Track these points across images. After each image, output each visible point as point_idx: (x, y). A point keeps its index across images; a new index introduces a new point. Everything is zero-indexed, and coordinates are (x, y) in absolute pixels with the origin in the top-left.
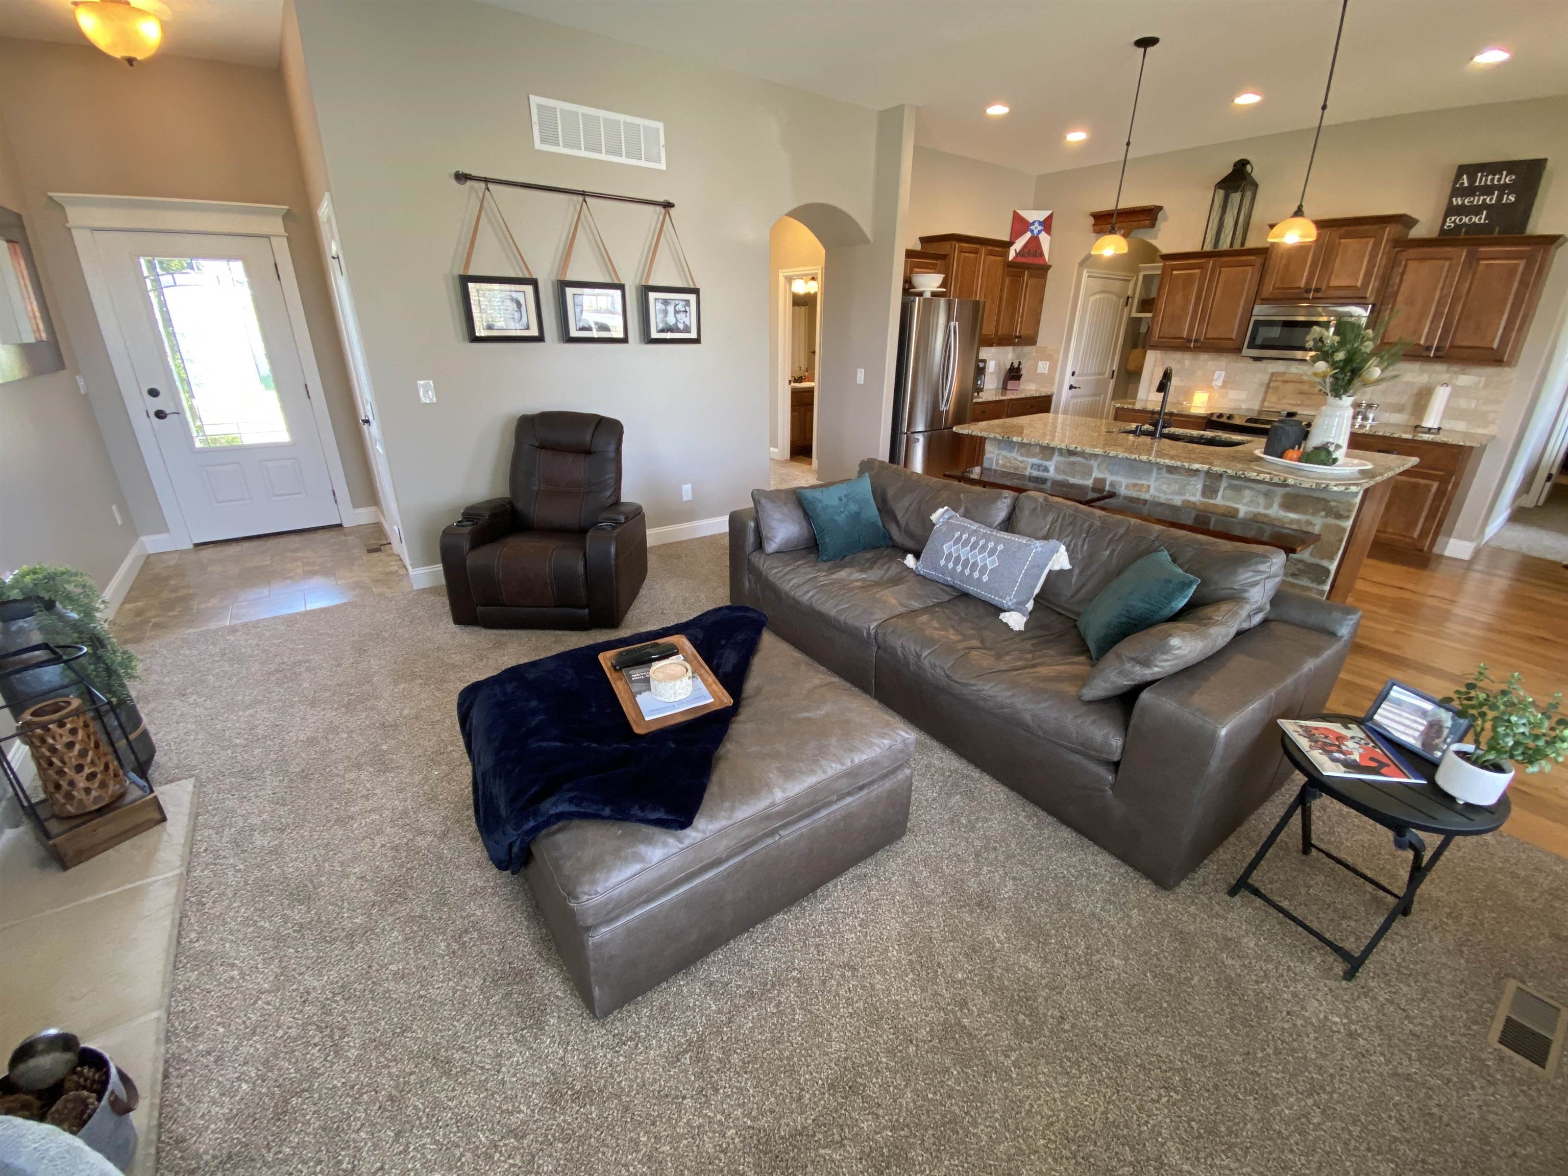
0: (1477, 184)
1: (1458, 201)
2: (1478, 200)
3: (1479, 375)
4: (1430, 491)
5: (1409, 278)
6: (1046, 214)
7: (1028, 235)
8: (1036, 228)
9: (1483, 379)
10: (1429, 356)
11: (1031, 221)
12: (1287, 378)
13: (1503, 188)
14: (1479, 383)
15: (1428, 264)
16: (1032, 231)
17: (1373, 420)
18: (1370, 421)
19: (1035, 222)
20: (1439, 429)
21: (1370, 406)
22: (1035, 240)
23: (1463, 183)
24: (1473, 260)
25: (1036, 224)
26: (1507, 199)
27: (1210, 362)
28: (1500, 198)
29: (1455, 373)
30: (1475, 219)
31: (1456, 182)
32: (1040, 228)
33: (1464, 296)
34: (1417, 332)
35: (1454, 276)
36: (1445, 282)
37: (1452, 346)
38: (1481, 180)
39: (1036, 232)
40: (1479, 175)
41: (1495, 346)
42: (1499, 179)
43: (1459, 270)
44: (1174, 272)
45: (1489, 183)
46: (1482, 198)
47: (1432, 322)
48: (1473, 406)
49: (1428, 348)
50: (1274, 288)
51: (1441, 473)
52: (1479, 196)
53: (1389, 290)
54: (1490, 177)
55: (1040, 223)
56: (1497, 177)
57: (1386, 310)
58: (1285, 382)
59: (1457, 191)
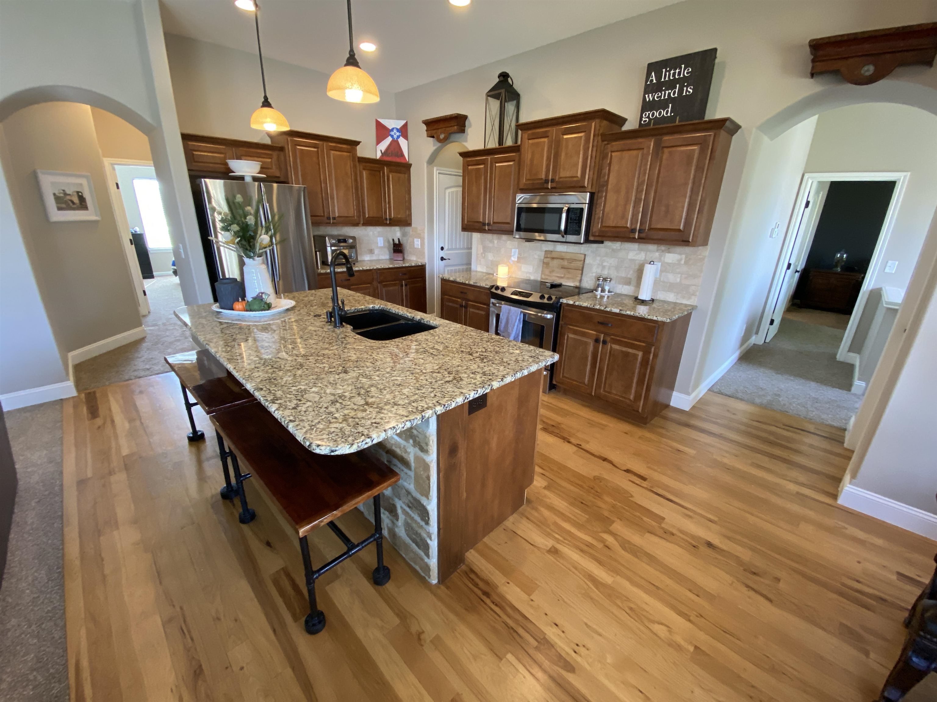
0: (663, 80)
1: (649, 97)
2: (665, 94)
3: (680, 254)
4: (637, 359)
5: (615, 167)
6: (403, 123)
7: (389, 139)
8: (395, 134)
9: (684, 256)
10: (635, 238)
11: (390, 128)
12: (554, 255)
13: (682, 81)
14: (681, 260)
15: (626, 154)
16: (392, 136)
17: (609, 292)
18: (607, 292)
19: (393, 129)
20: (653, 300)
21: (605, 280)
22: (395, 144)
23: (652, 80)
24: (659, 148)
25: (395, 131)
26: (687, 91)
27: (508, 242)
28: (681, 91)
29: (663, 251)
30: (664, 113)
31: (646, 81)
32: (398, 134)
33: (654, 184)
34: (624, 217)
35: (646, 164)
36: (640, 170)
37: (650, 229)
38: (667, 75)
39: (395, 137)
40: (664, 70)
41: (681, 227)
42: (679, 74)
43: (650, 159)
44: (470, 167)
45: (671, 78)
46: (667, 92)
47: (634, 207)
48: (678, 280)
49: (633, 231)
50: (527, 180)
51: (644, 344)
52: (665, 91)
53: (602, 180)
54: (672, 72)
55: (398, 130)
56: (677, 71)
57: (601, 197)
58: (553, 258)
59: (649, 89)
